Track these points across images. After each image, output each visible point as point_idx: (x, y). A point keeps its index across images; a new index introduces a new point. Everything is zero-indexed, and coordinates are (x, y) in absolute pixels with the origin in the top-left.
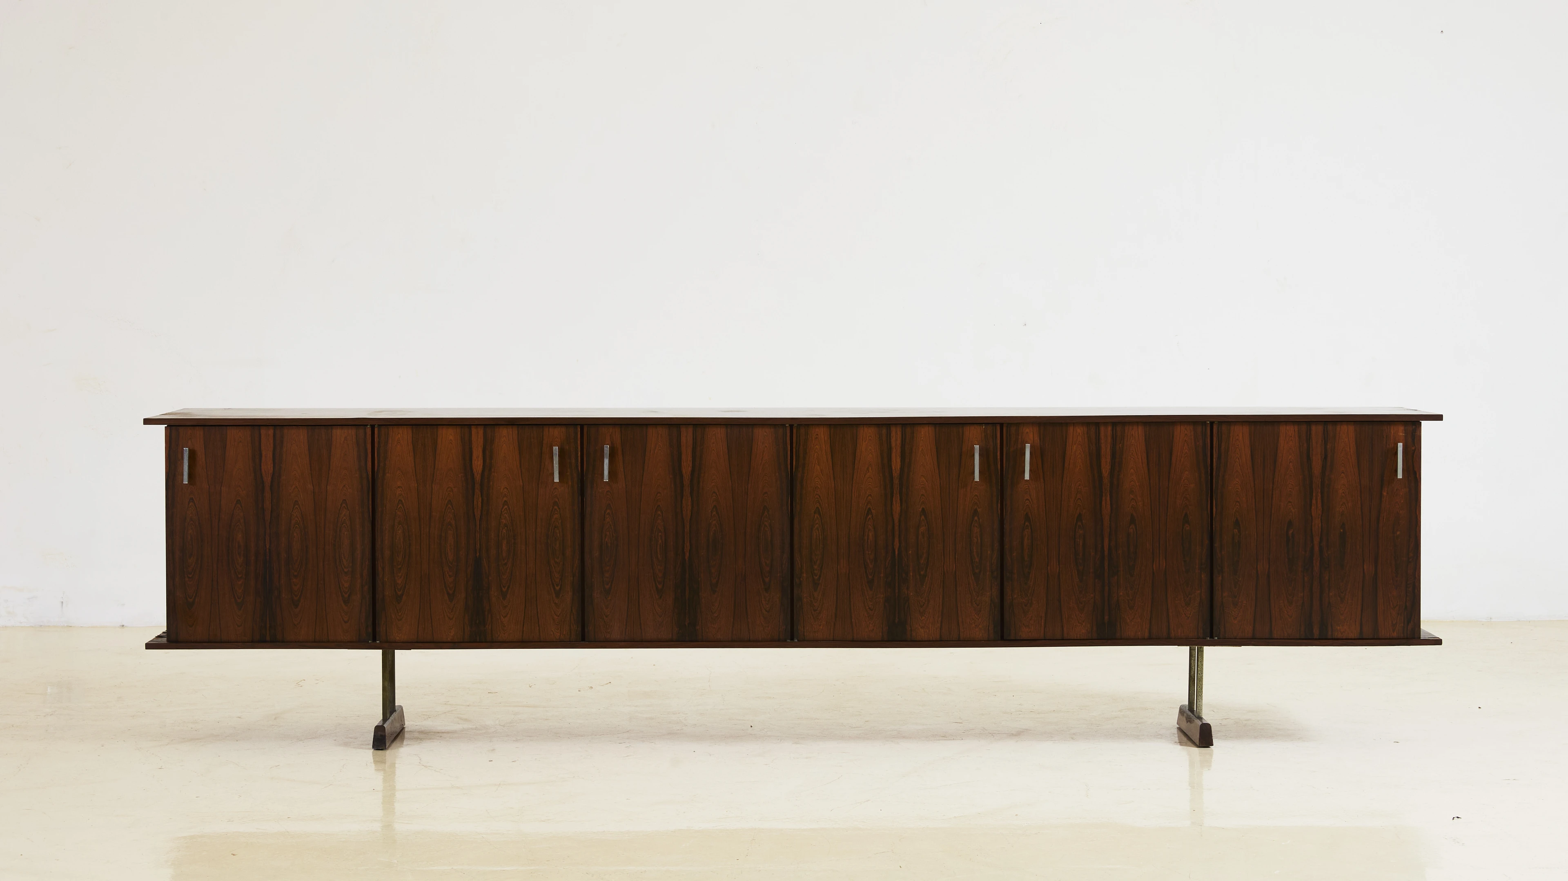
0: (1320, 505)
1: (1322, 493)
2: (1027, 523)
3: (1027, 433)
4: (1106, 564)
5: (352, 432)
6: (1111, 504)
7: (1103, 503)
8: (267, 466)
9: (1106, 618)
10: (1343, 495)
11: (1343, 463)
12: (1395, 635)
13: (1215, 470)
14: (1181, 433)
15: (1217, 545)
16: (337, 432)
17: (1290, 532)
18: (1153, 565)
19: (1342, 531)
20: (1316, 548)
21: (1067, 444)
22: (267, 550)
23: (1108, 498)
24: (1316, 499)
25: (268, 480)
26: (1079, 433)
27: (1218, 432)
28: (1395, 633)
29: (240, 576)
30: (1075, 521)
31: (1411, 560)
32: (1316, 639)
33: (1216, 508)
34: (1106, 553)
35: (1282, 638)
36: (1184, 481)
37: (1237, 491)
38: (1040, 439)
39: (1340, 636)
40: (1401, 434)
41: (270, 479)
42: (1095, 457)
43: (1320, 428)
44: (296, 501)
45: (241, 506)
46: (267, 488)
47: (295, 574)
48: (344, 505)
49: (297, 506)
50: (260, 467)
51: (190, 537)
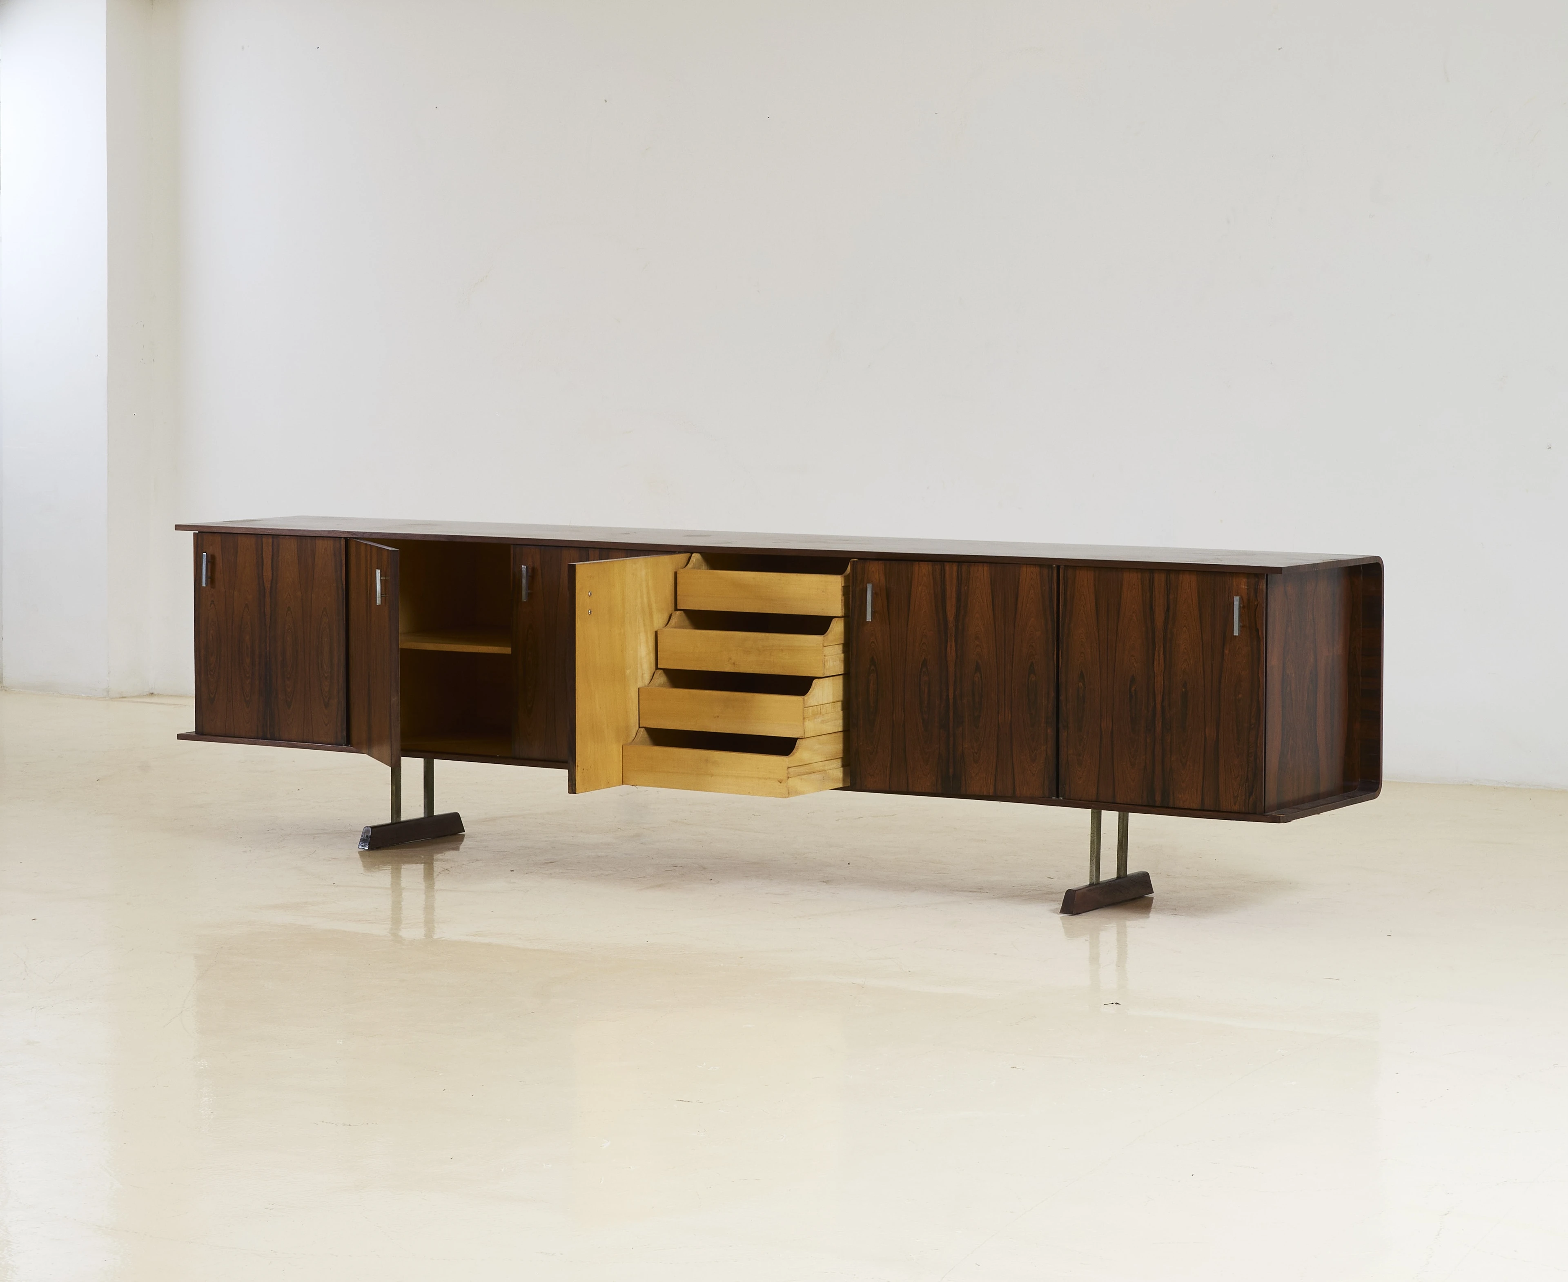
0: (1162, 661)
1: (1164, 648)
2: (873, 667)
3: (873, 572)
4: (951, 714)
5: (331, 543)
6: (956, 650)
7: (948, 649)
8: (268, 574)
9: (951, 770)
10: (1186, 651)
11: (1185, 616)
12: (1236, 808)
13: (1061, 617)
14: (1028, 575)
15: (1062, 698)
16: (319, 543)
17: (1133, 689)
18: (998, 716)
19: (1184, 690)
20: (1159, 707)
21: (913, 584)
22: (268, 653)
23: (953, 643)
24: (1159, 656)
25: (268, 585)
26: (925, 574)
27: (1064, 576)
28: (1237, 806)
29: (247, 675)
30: (920, 667)
31: (1253, 726)
32: (1158, 807)
33: (1062, 658)
34: (951, 701)
35: (1125, 803)
36: (1030, 627)
37: (1082, 641)
38: (886, 580)
39: (1181, 805)
40: (1243, 587)
41: (269, 585)
42: (940, 599)
43: (1163, 577)
44: (289, 607)
45: (248, 610)
46: (268, 594)
47: (288, 676)
48: (324, 613)
49: (289, 612)
50: (263, 573)
51: (211, 637)
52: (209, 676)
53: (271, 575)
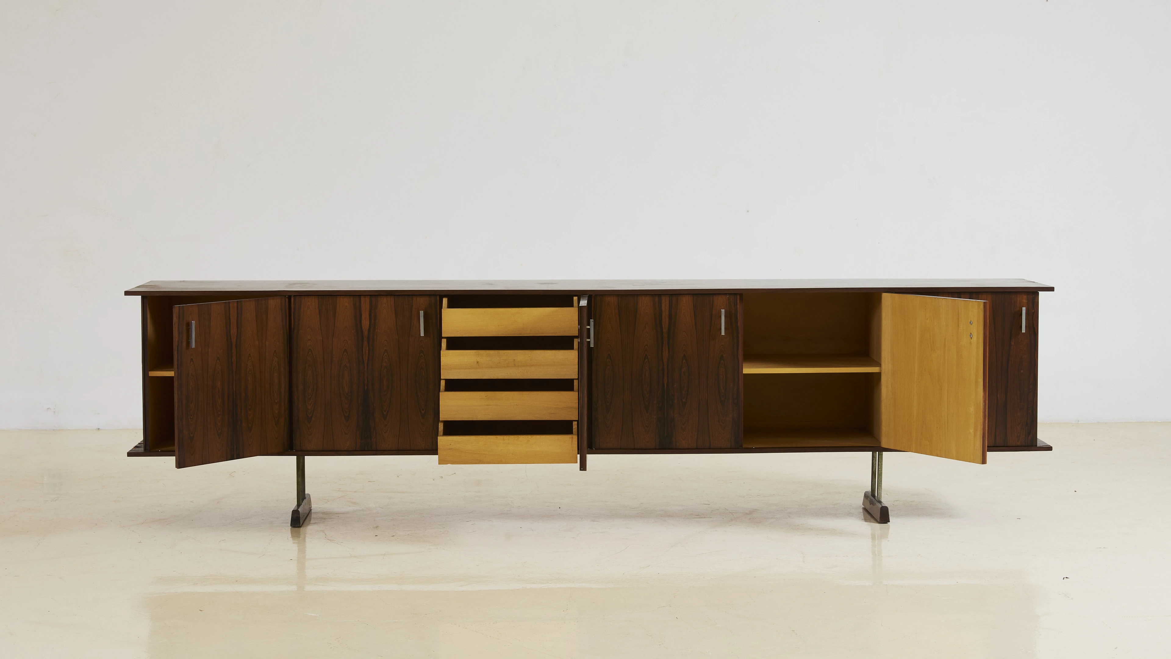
8: (234, 331)
12: (1019, 444)
22: (234, 392)
28: (1020, 440)
29: (219, 413)
31: (1031, 390)
40: (1025, 301)
41: (235, 340)
44: (250, 355)
45: (220, 361)
46: (234, 347)
47: (250, 407)
48: (275, 354)
49: (250, 358)
50: (230, 331)
51: (191, 388)
52: (190, 420)
53: (236, 332)
